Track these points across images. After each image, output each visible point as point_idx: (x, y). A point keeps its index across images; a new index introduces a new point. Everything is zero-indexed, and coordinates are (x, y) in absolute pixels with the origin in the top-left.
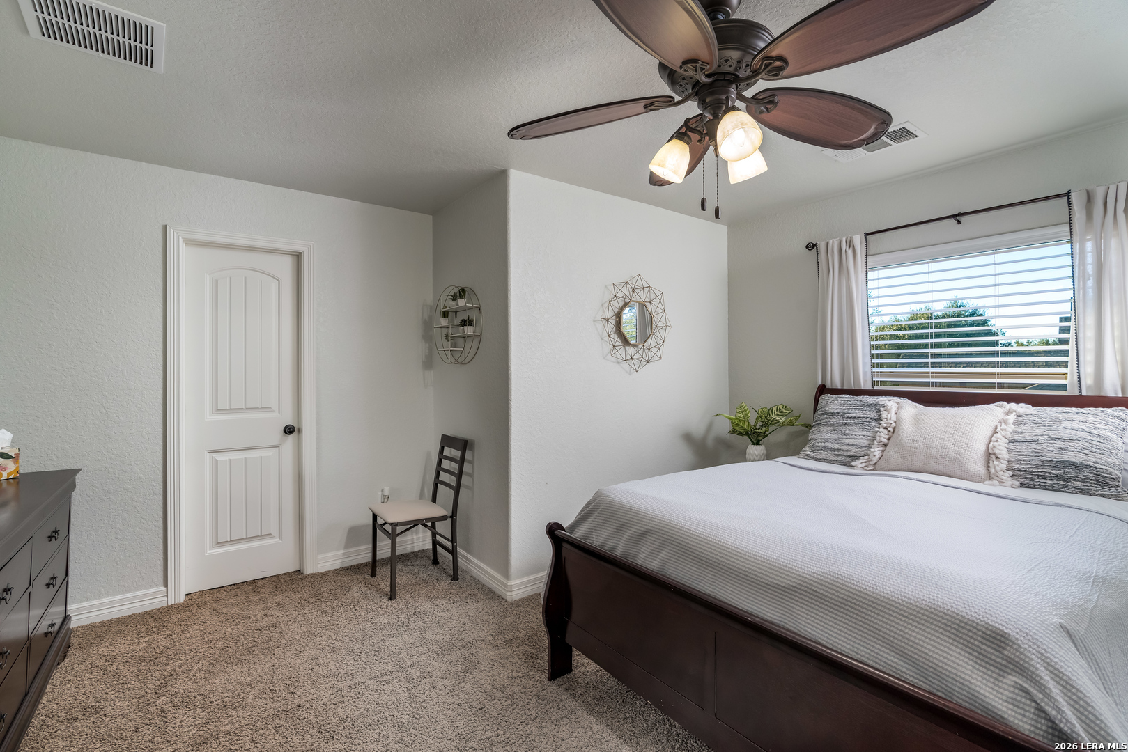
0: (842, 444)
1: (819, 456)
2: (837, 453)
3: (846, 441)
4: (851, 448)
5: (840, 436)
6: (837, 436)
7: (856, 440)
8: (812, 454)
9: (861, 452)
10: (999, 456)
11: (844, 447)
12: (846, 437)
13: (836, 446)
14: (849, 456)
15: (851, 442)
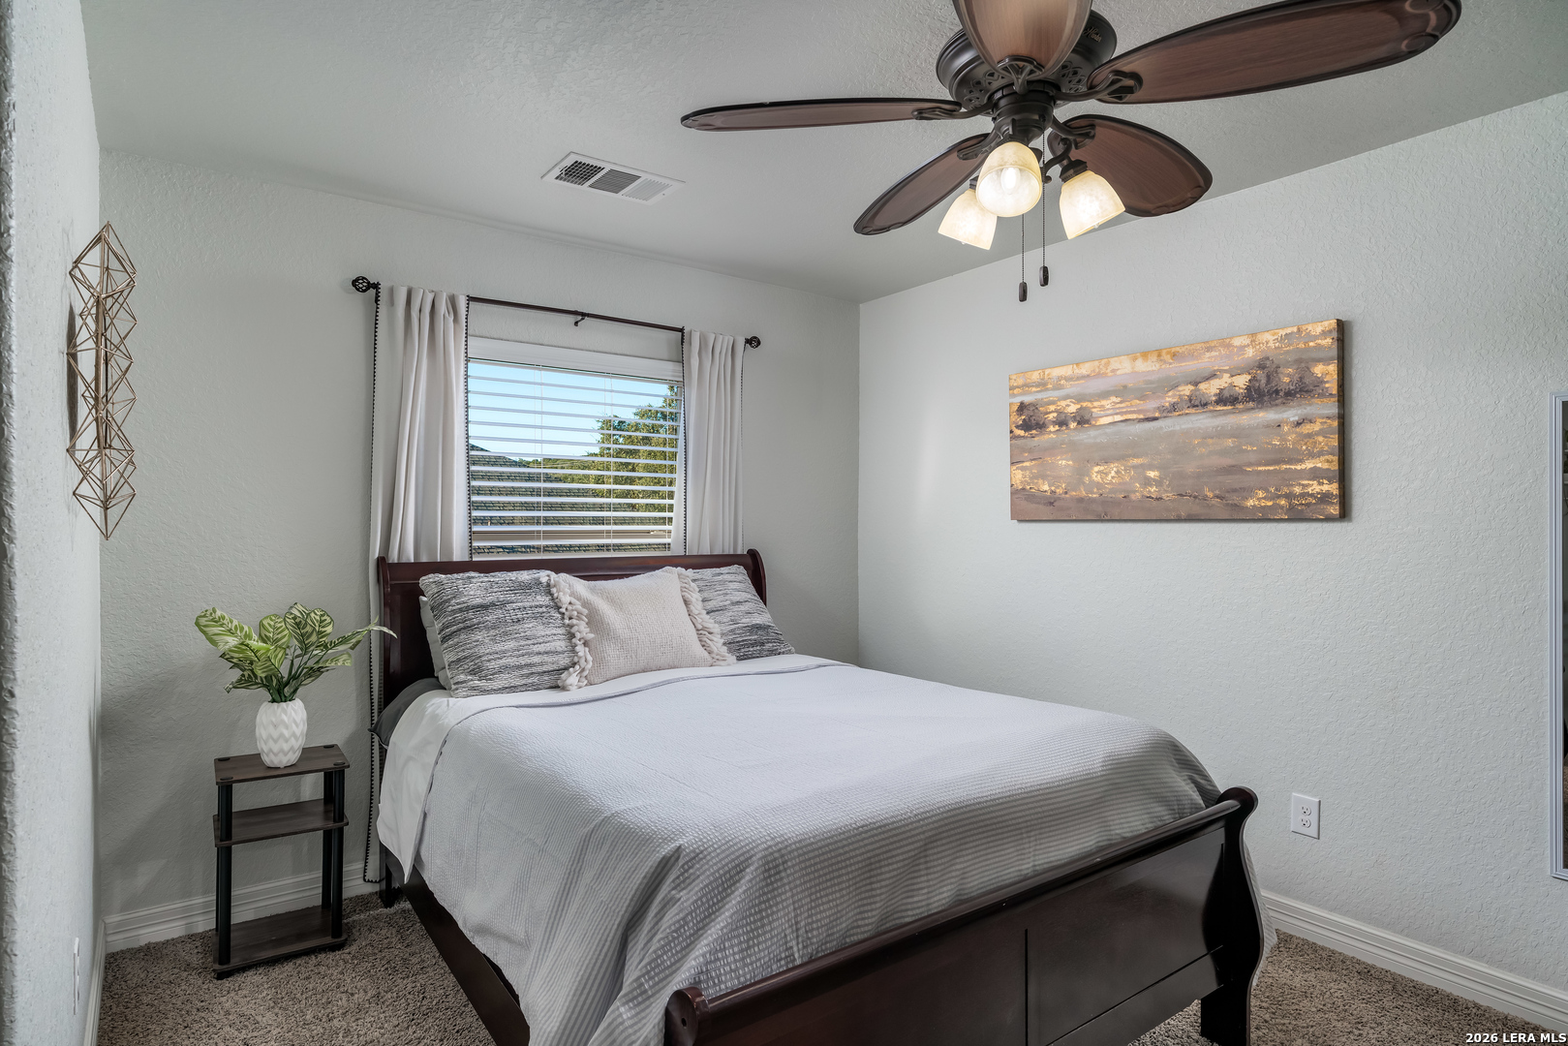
0: (529, 654)
1: (497, 684)
2: (525, 671)
3: (536, 648)
4: (546, 658)
5: (523, 643)
6: (517, 644)
7: (548, 644)
8: (482, 683)
9: (564, 661)
10: (711, 631)
11: (536, 659)
12: (530, 642)
13: (523, 661)
14: (545, 672)
15: (541, 648)
